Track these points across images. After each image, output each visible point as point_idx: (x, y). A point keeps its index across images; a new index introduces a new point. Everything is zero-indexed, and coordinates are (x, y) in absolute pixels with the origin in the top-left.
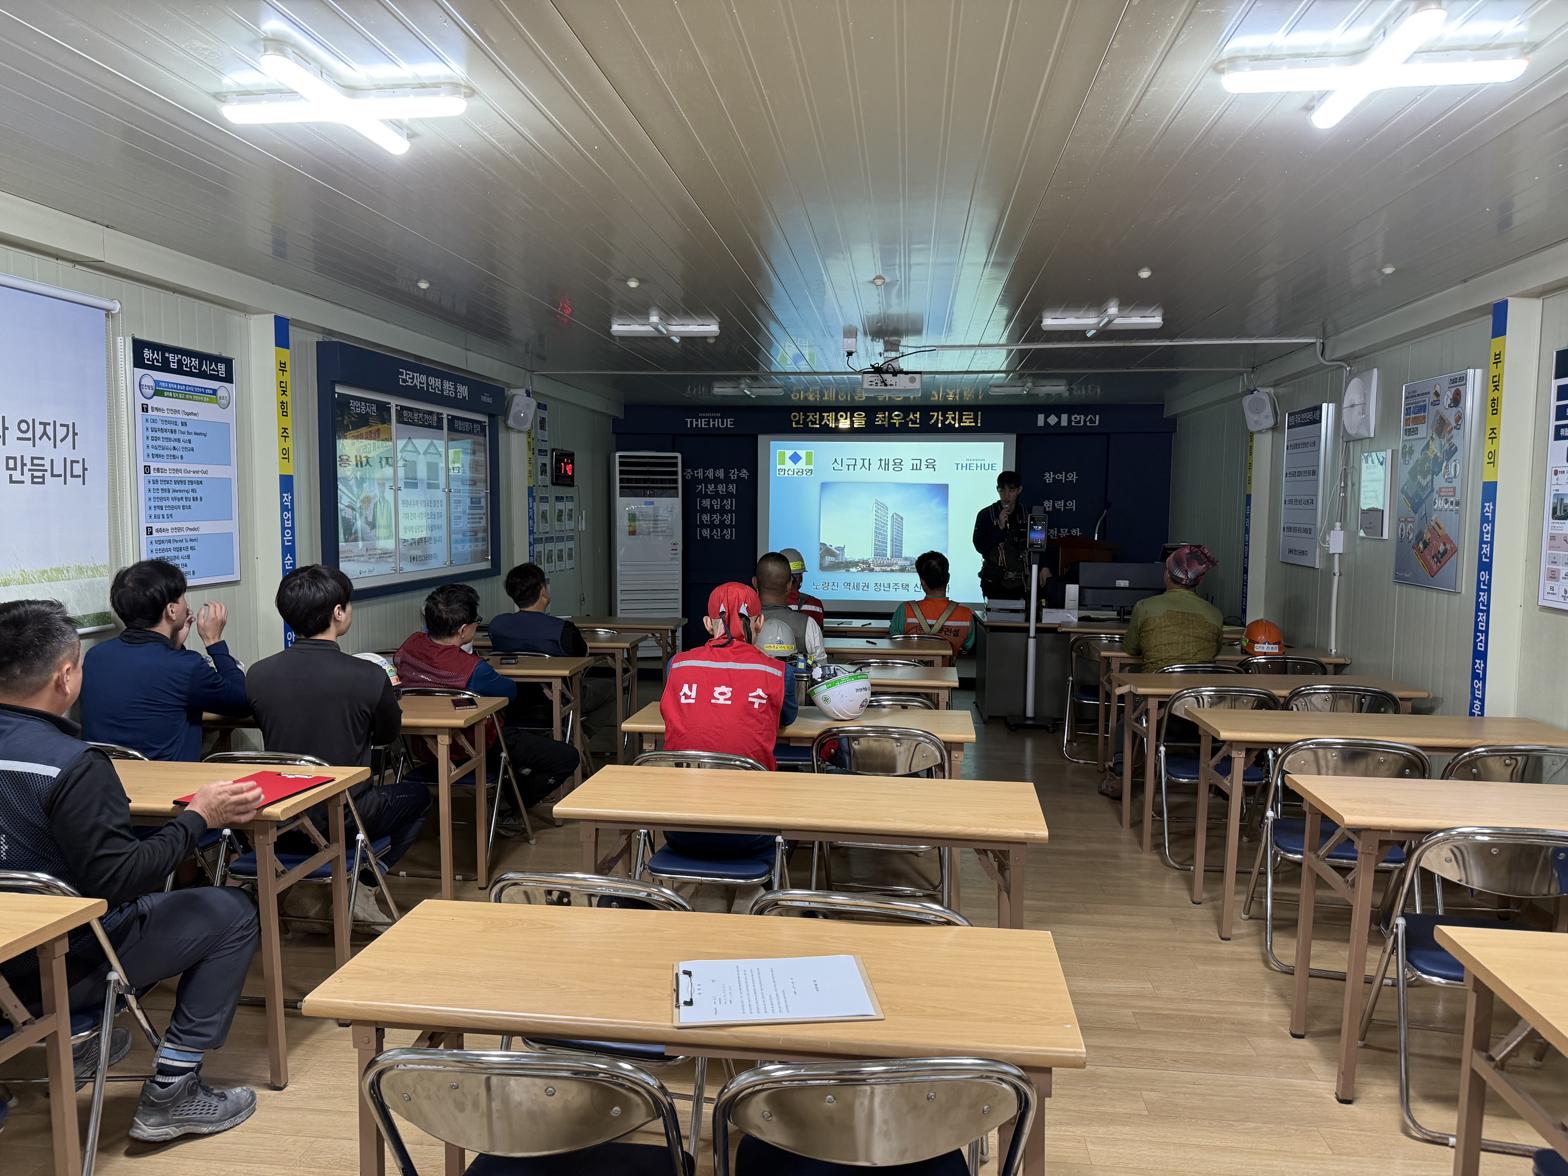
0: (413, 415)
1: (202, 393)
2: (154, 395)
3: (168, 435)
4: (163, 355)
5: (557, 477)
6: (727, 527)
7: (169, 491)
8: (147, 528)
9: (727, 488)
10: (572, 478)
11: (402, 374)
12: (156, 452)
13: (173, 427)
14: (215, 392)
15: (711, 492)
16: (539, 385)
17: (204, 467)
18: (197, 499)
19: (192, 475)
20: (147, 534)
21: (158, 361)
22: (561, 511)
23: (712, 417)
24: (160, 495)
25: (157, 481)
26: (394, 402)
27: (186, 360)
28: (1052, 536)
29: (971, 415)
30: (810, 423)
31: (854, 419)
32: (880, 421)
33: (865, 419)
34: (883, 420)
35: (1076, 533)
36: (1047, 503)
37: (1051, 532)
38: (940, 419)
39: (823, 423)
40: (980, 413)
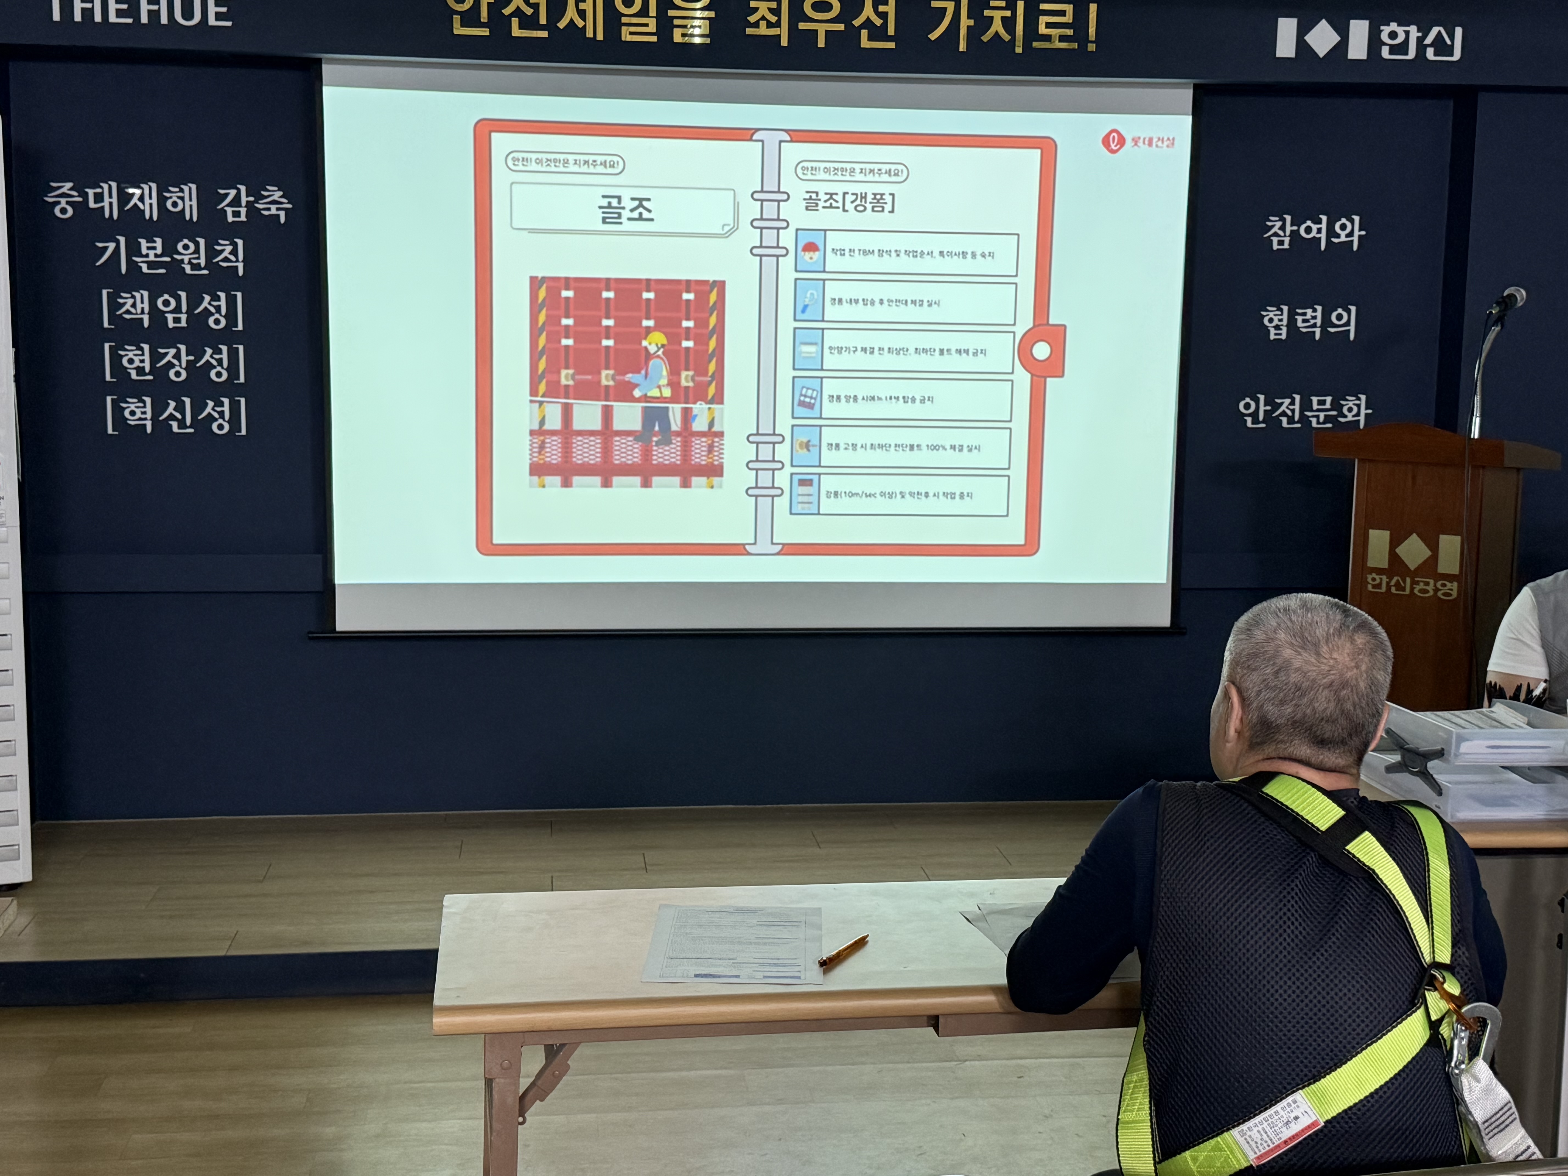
6: (216, 392)
9: (212, 253)
15: (151, 265)
28: (1284, 420)
29: (1063, 13)
30: (515, 22)
31: (671, 13)
32: (763, 24)
33: (712, 14)
34: (773, 19)
35: (1355, 409)
36: (1271, 315)
37: (1283, 408)
38: (965, 22)
39: (562, 25)
40: (1093, 7)
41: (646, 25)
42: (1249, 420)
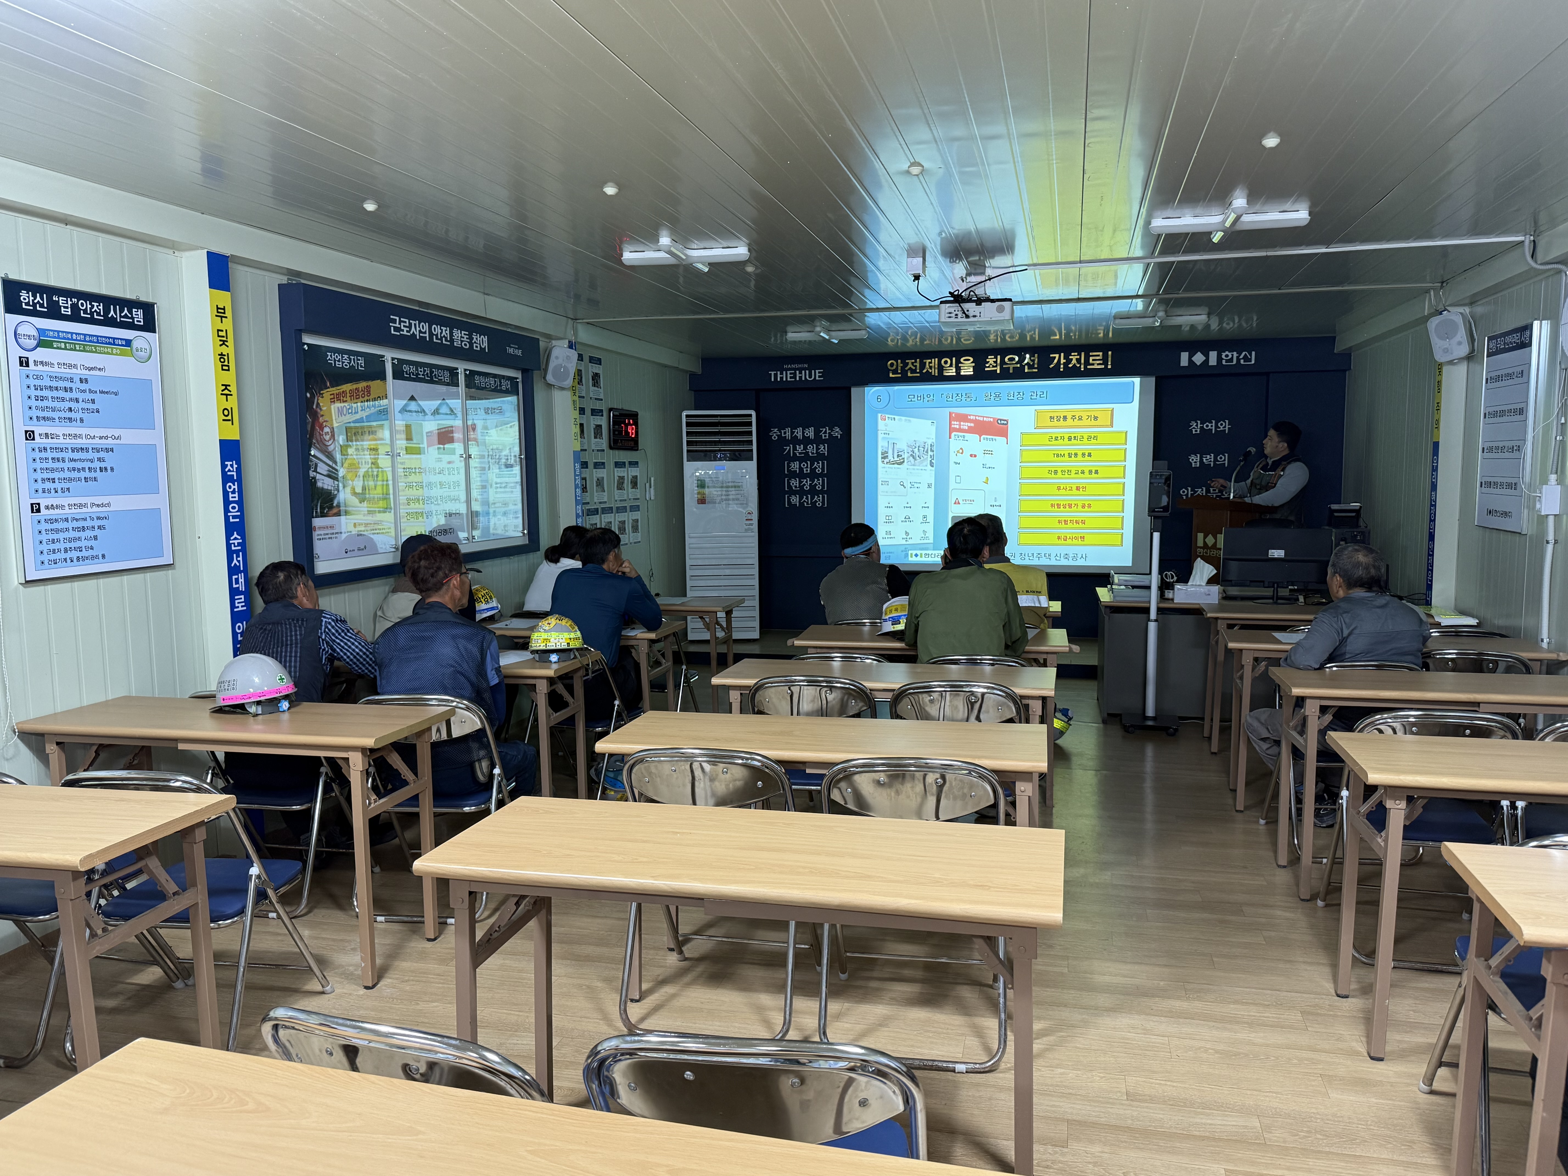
0: (417, 370)
1: (110, 343)
2: (38, 346)
3: (61, 394)
4: (50, 299)
5: (615, 441)
6: (818, 493)
7: (64, 461)
8: (32, 505)
9: (817, 449)
10: (636, 441)
11: (394, 321)
12: (41, 414)
13: (68, 384)
14: (128, 343)
15: (799, 453)
16: (585, 335)
17: (116, 432)
18: (106, 469)
19: (97, 441)
20: (32, 512)
21: (42, 306)
22: (621, 478)
23: (798, 369)
24: (51, 465)
25: (45, 449)
26: (389, 355)
27: (83, 305)
30: (909, 371)
31: (960, 365)
32: (991, 366)
33: (973, 364)
36: (1192, 458)
37: (1198, 492)
39: (924, 371)
40: (1110, 353)
41: (952, 369)
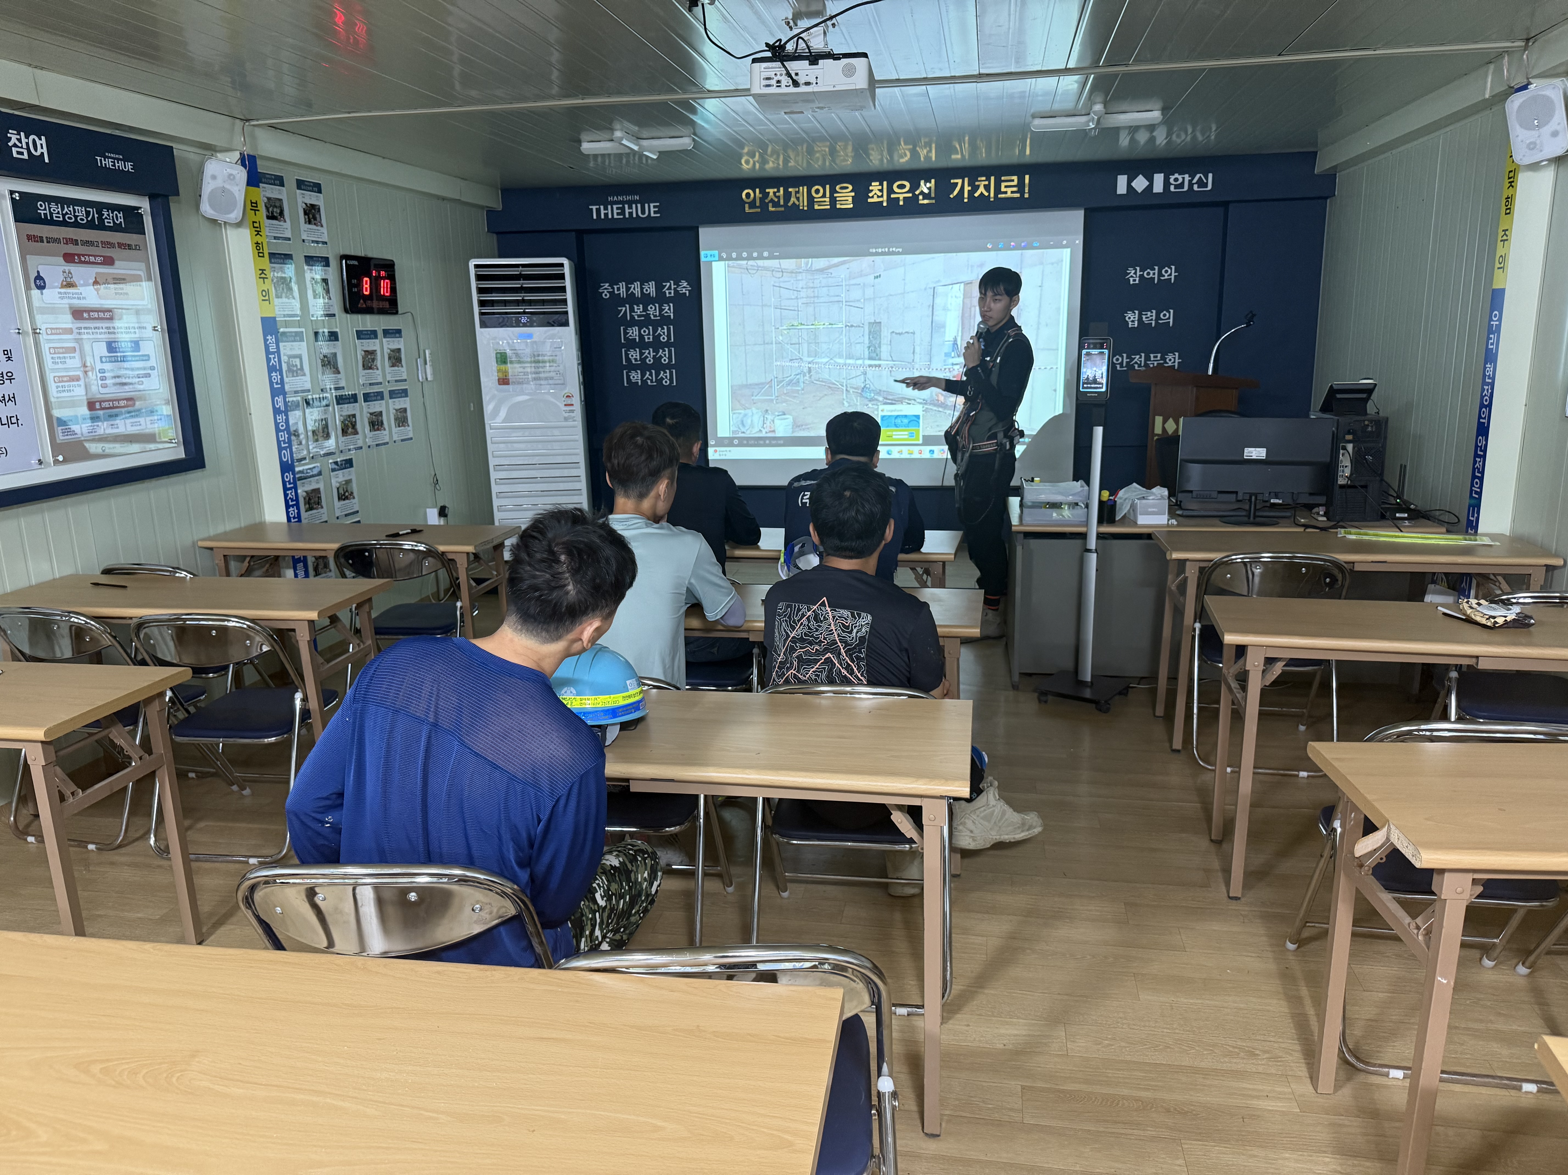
5: (355, 302)
6: (664, 368)
9: (661, 310)
10: (390, 300)
15: (639, 316)
22: (372, 353)
23: (627, 202)
28: (1136, 366)
29: (1013, 181)
30: (770, 205)
31: (836, 195)
32: (875, 196)
33: (853, 194)
34: (880, 194)
35: (1173, 360)
36: (1130, 315)
37: (1136, 360)
38: (967, 188)
39: (790, 204)
40: (1027, 177)
41: (825, 201)
42: (1118, 366)
